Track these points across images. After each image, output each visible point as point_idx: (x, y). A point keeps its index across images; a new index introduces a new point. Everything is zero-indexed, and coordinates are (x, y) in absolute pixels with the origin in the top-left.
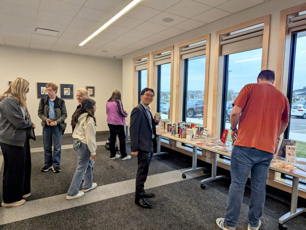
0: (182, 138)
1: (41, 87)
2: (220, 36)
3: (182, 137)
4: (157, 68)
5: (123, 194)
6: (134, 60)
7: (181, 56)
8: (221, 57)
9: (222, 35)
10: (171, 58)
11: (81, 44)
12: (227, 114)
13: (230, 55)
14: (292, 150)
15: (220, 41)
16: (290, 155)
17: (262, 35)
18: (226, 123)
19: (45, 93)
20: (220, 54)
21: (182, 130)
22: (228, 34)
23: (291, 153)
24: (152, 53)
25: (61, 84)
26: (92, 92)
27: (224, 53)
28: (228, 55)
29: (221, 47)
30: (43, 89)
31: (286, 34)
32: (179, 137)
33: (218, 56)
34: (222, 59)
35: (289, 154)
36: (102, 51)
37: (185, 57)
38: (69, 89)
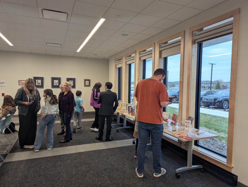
2: (159, 44)
4: (128, 66)
6: (115, 60)
7: (140, 58)
8: (160, 59)
9: (162, 44)
10: (134, 59)
11: (78, 51)
13: (168, 57)
15: (160, 48)
16: (187, 127)
17: (180, 45)
20: (160, 56)
21: (133, 110)
22: (166, 43)
24: (125, 55)
25: (67, 78)
26: (88, 83)
27: (164, 56)
28: (167, 57)
29: (160, 53)
31: (192, 44)
33: (158, 59)
34: (162, 61)
37: (143, 58)
38: (73, 81)
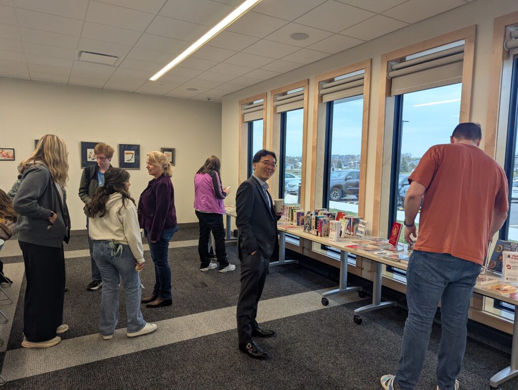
0: (321, 236)
1: (88, 150)
2: (388, 62)
3: (323, 234)
4: (279, 116)
5: (222, 330)
6: (242, 103)
7: (321, 98)
8: (388, 98)
9: (392, 61)
10: (303, 99)
11: (154, 78)
12: (399, 196)
13: (404, 95)
14: (513, 260)
15: (388, 72)
16: (510, 268)
17: (462, 60)
18: (398, 211)
19: (93, 159)
20: (389, 93)
21: (322, 222)
22: (402, 60)
23: (511, 265)
24: (272, 91)
25: (120, 145)
26: (171, 157)
27: (396, 91)
28: (403, 95)
29: (390, 82)
30: (90, 152)
31: (503, 59)
32: (317, 235)
33: (384, 97)
34: (392, 101)
35: (508, 266)
36: (188, 89)
37: (327, 99)
38: (133, 152)
